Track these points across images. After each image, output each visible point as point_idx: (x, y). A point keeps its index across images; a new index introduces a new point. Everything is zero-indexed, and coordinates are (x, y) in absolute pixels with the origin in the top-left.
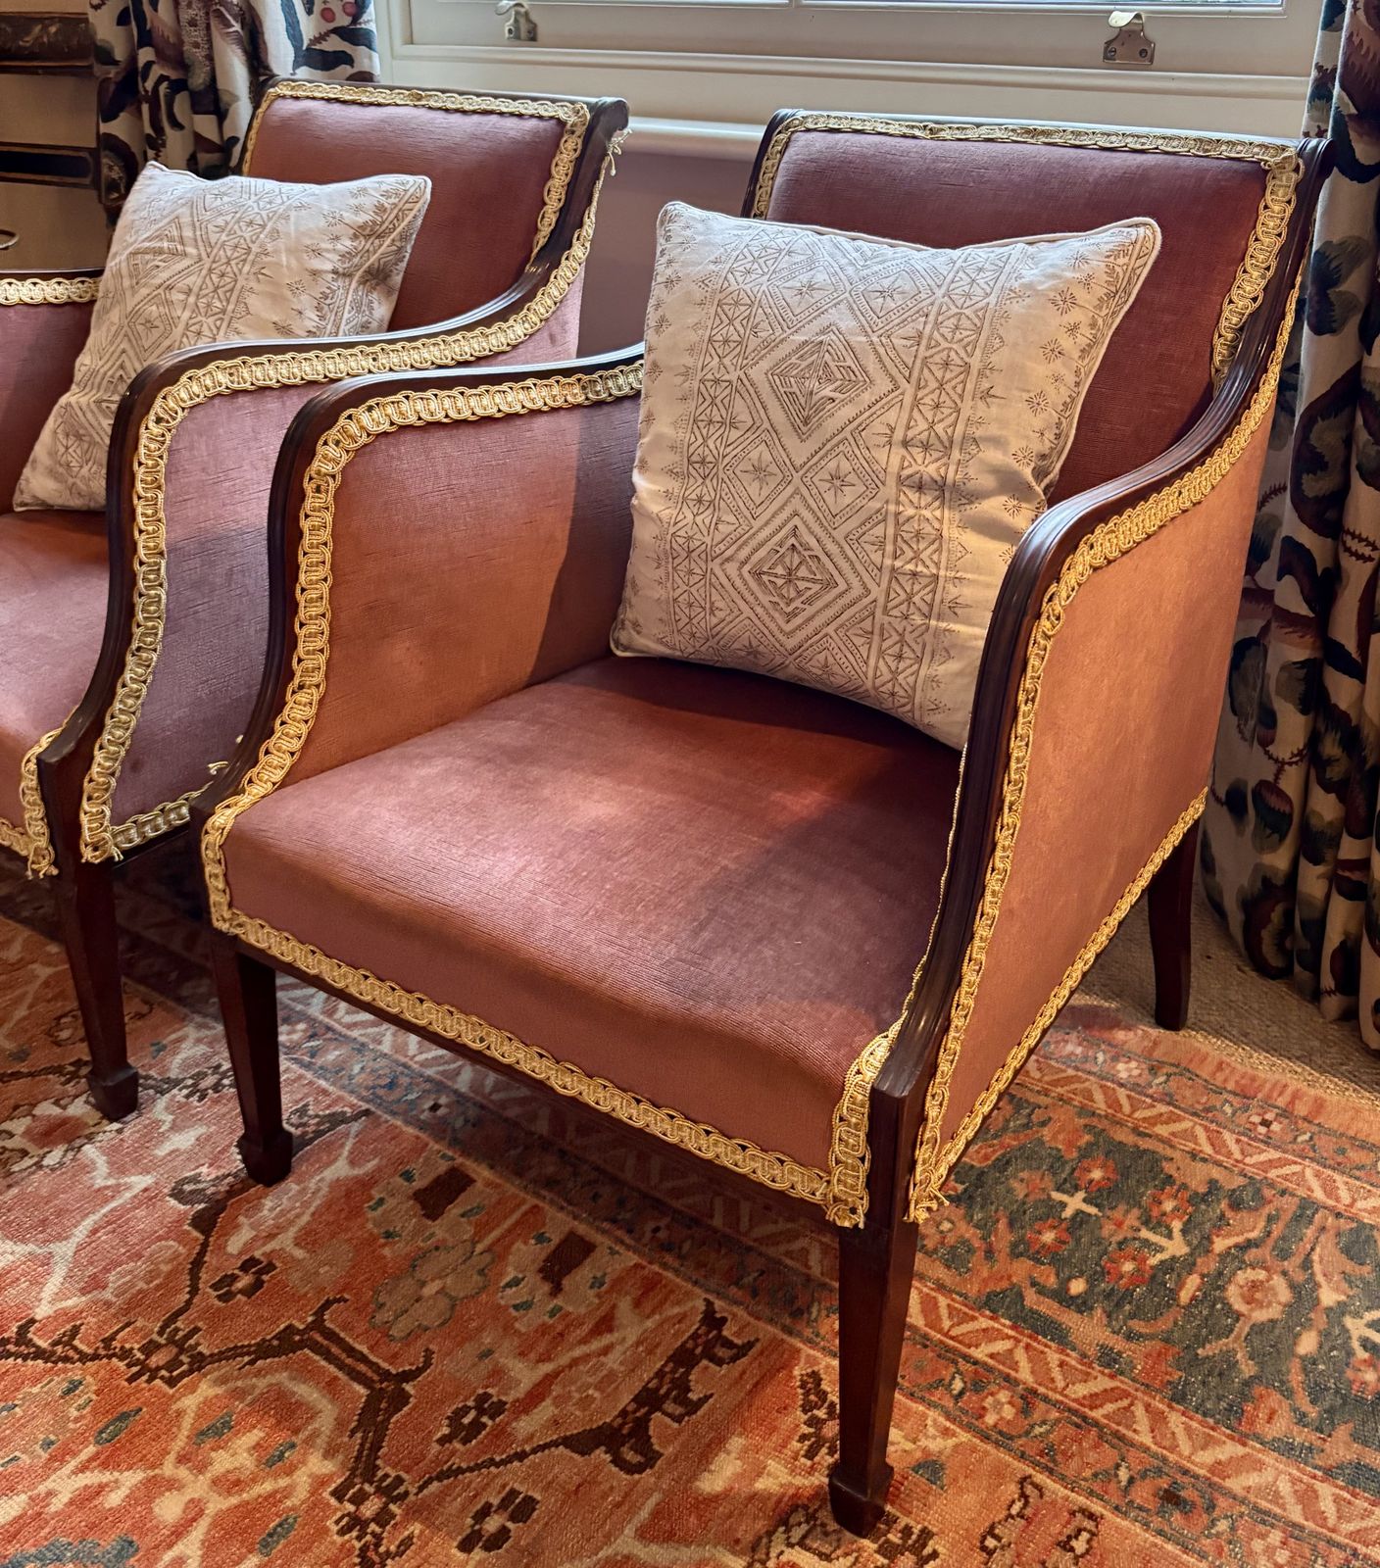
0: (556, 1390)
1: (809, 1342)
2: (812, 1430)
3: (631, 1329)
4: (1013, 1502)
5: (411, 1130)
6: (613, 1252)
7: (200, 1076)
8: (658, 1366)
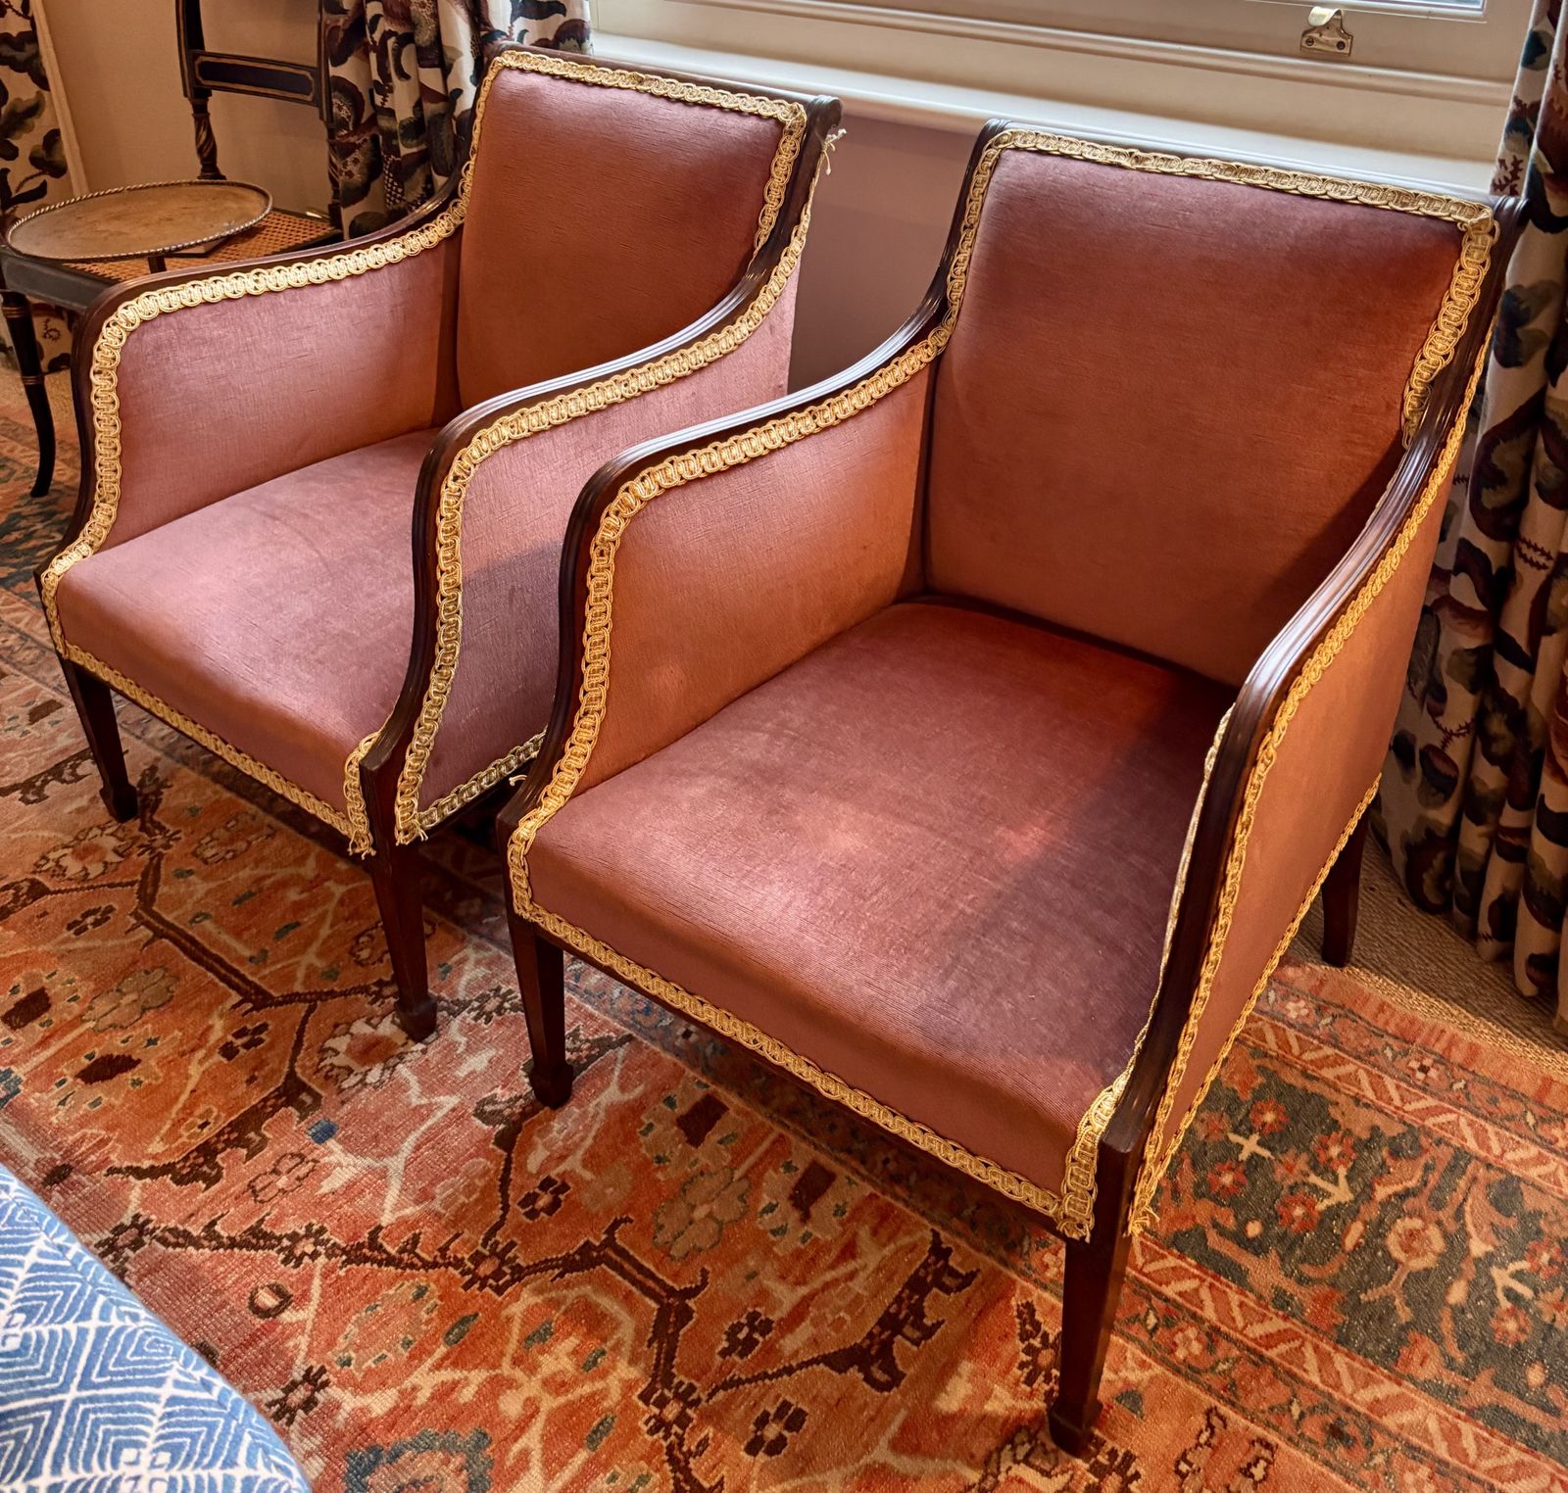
0: (813, 1312)
1: (1021, 1273)
2: (1029, 1358)
3: (871, 1256)
4: (1201, 1432)
5: (668, 1057)
6: (850, 1182)
7: (484, 999)
8: (897, 1292)
